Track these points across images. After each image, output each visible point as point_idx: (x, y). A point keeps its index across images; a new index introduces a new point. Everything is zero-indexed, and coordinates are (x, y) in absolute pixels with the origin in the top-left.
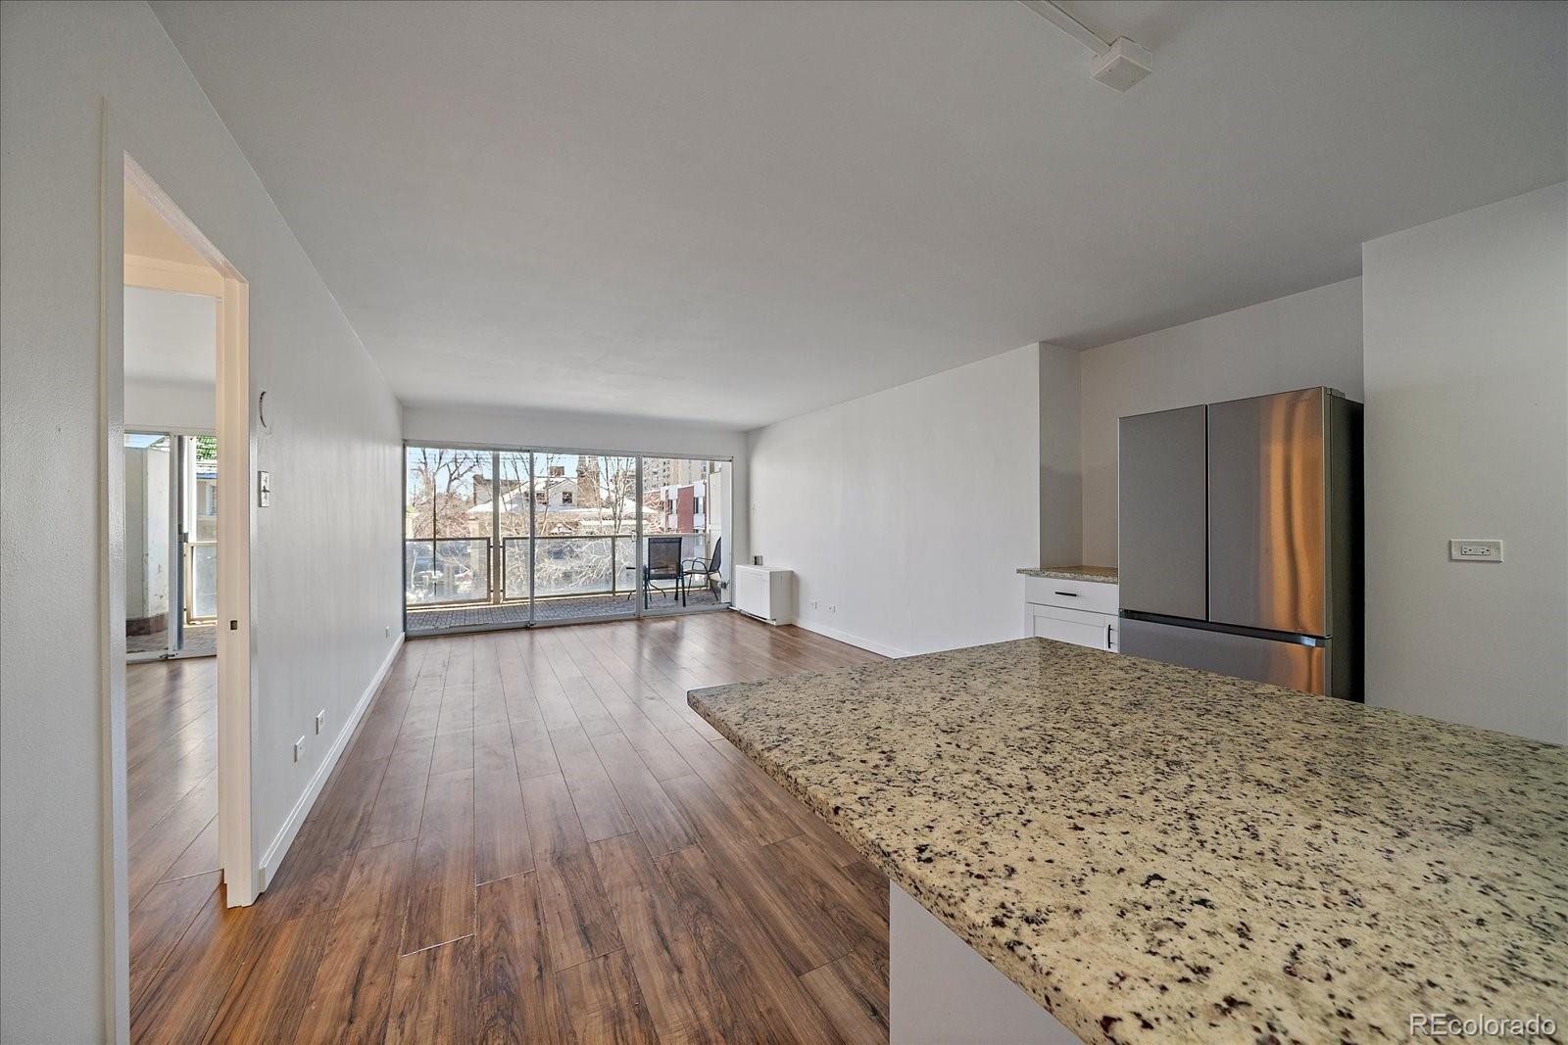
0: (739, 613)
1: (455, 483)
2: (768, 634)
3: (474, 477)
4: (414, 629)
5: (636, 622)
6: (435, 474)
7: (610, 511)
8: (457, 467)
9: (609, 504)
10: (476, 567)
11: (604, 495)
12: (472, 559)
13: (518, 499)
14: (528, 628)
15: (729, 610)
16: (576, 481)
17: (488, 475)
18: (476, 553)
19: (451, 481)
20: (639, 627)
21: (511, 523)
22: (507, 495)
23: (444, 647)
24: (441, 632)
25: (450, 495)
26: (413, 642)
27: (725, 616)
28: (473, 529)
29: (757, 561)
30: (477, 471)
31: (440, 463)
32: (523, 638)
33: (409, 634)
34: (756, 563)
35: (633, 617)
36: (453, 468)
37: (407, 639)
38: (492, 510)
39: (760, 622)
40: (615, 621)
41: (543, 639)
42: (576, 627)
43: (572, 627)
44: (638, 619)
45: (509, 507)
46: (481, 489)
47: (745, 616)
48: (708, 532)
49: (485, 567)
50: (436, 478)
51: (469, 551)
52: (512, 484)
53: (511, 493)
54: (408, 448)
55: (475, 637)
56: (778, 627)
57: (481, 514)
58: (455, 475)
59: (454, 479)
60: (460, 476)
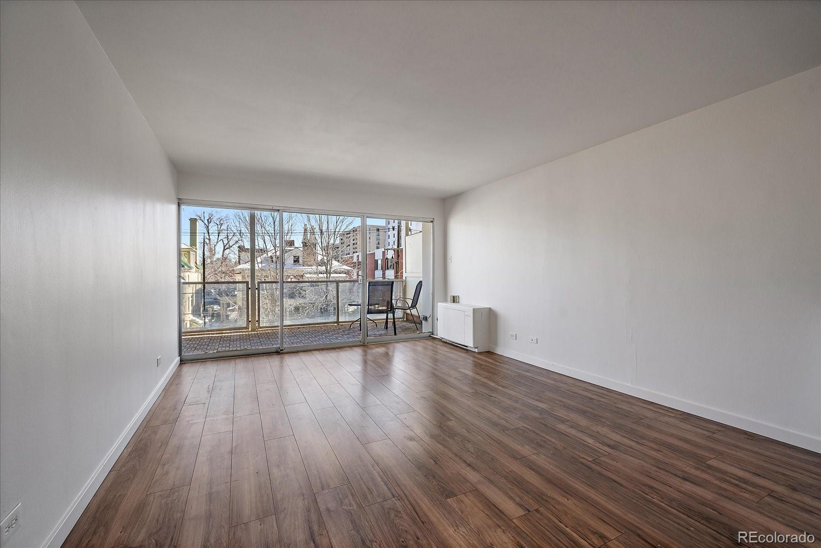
0: (440, 340)
1: (227, 251)
2: (471, 358)
3: (239, 247)
4: (187, 354)
5: (362, 348)
6: (215, 246)
7: (324, 268)
8: (228, 241)
9: (322, 263)
10: (240, 303)
11: (320, 258)
12: (238, 298)
13: (266, 260)
14: (279, 352)
15: (431, 337)
16: (301, 249)
17: (247, 245)
18: (240, 295)
19: (224, 250)
20: (365, 351)
21: (262, 275)
22: (260, 258)
23: (211, 369)
24: (210, 356)
25: (224, 259)
26: (187, 365)
27: (430, 343)
28: (239, 278)
29: (455, 300)
30: (240, 243)
31: (218, 239)
32: (275, 361)
33: (184, 358)
34: (454, 302)
35: (359, 343)
36: (226, 242)
37: (182, 362)
38: (249, 267)
39: (463, 349)
40: (345, 347)
41: (292, 362)
42: (317, 352)
43: (314, 352)
44: (364, 345)
45: (260, 265)
46: (243, 254)
47: (446, 343)
48: (404, 278)
49: (245, 303)
50: (216, 247)
51: (236, 293)
52: (263, 251)
53: (262, 256)
54: (183, 207)
55: (238, 361)
56: (479, 353)
57: (243, 270)
58: (227, 246)
59: (227, 248)
60: (230, 247)
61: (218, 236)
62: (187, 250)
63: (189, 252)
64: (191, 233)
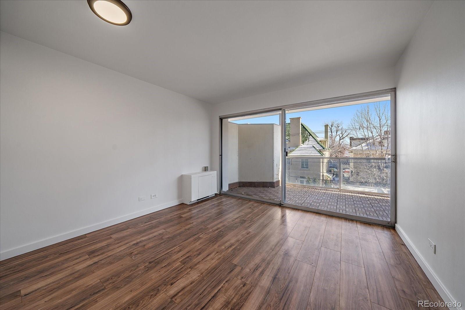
6: (335, 138)
8: (342, 135)
19: (340, 140)
58: (342, 138)
59: (342, 139)
60: (344, 138)
61: (337, 133)
62: (325, 141)
63: (325, 142)
64: (325, 132)
